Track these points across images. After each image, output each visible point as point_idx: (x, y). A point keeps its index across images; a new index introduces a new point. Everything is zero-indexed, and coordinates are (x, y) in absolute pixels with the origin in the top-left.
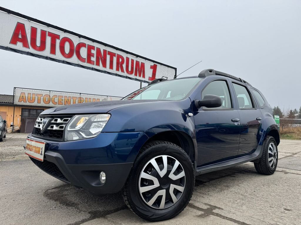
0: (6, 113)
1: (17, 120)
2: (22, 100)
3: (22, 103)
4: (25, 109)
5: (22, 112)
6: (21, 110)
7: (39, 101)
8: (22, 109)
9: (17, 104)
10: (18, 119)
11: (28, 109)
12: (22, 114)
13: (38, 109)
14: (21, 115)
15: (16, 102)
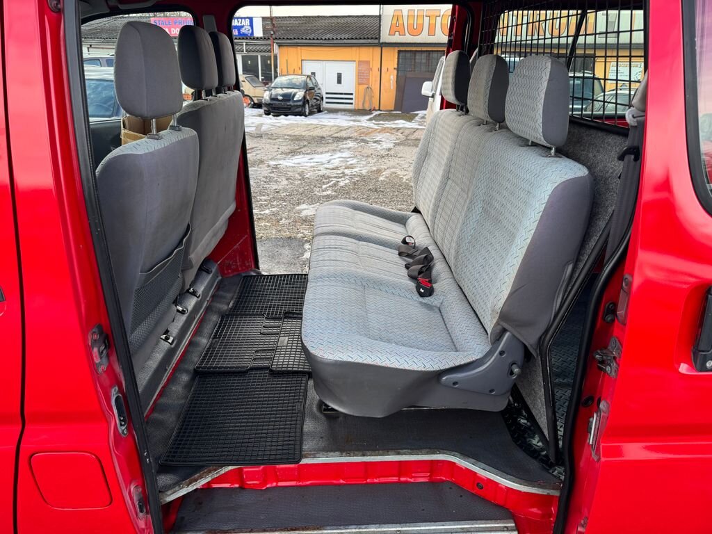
0: (368, 62)
1: (390, 80)
2: (396, 29)
3: (397, 38)
4: (405, 51)
5: (398, 58)
6: (397, 54)
7: (432, 32)
8: (399, 52)
9: (387, 41)
10: (392, 77)
11: (411, 51)
12: (398, 64)
13: (433, 51)
14: (396, 66)
15: (385, 37)
